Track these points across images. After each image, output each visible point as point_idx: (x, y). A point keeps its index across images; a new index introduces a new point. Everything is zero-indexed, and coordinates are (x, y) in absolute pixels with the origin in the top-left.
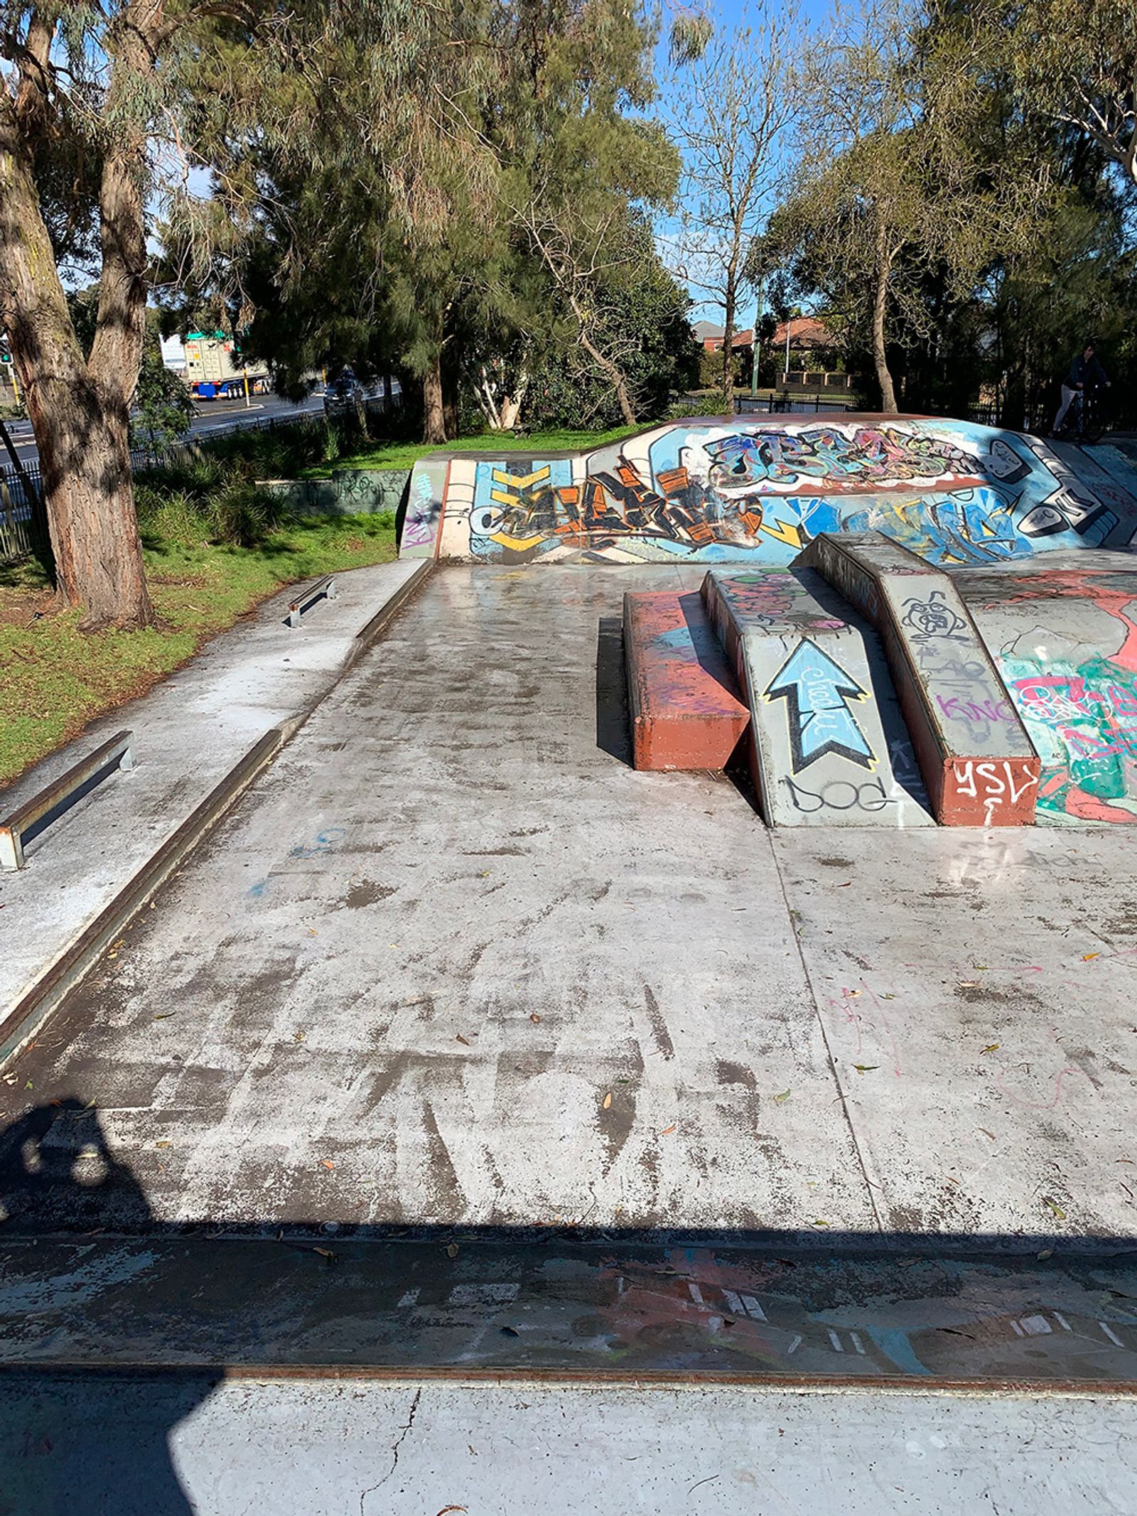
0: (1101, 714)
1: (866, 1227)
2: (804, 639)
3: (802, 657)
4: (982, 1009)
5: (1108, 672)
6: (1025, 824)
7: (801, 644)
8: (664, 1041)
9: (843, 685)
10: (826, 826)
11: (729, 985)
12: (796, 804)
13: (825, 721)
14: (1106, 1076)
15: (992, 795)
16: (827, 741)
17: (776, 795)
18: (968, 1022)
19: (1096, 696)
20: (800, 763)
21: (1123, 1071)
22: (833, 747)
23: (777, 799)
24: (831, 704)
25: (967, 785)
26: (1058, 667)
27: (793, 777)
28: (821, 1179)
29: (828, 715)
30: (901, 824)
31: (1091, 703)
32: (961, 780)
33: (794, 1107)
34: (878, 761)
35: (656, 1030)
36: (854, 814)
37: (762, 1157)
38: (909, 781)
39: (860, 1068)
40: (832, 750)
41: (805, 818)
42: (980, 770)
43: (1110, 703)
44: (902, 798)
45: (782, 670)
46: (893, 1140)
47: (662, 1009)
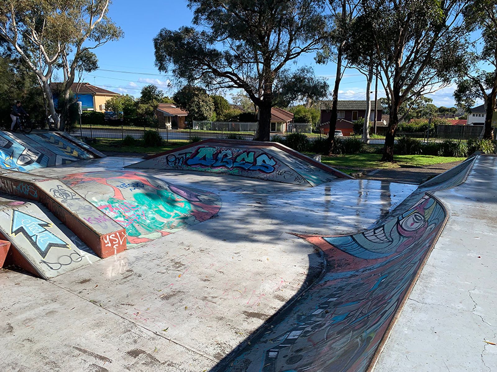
0: (121, 214)
1: (214, 365)
2: (14, 210)
3: (17, 217)
4: (172, 300)
5: (116, 201)
6: (125, 250)
7: (13, 212)
8: (102, 358)
9: (40, 223)
10: (67, 272)
11: (101, 331)
12: (52, 268)
13: (42, 237)
14: (214, 300)
15: (115, 244)
16: (48, 243)
17: (42, 268)
18: (173, 305)
19: (116, 209)
20: (43, 254)
21: (216, 297)
22: (51, 245)
23: (43, 269)
24: (40, 231)
25: (108, 243)
26: (102, 202)
27: (44, 260)
28: (191, 362)
29: (41, 235)
30: (91, 263)
31: (117, 211)
32: (106, 242)
33: (162, 350)
34: (70, 245)
35: (95, 357)
36: (73, 265)
37: (171, 367)
38: (85, 248)
39: (165, 330)
40: (52, 246)
41: (58, 272)
42: (111, 237)
43: (121, 210)
44: (86, 254)
45: (13, 223)
46: (194, 342)
47: (88, 350)
